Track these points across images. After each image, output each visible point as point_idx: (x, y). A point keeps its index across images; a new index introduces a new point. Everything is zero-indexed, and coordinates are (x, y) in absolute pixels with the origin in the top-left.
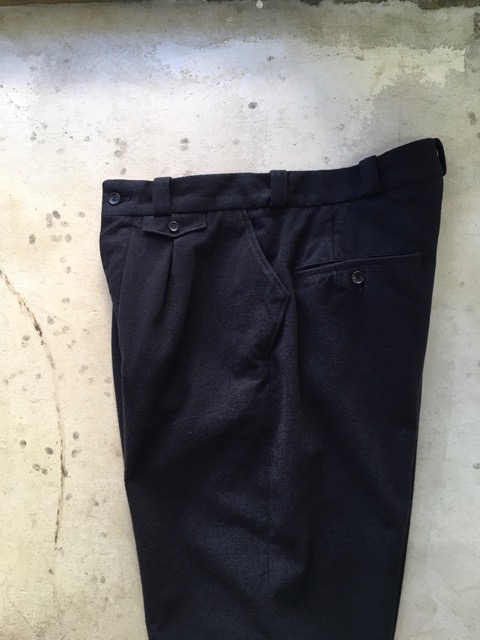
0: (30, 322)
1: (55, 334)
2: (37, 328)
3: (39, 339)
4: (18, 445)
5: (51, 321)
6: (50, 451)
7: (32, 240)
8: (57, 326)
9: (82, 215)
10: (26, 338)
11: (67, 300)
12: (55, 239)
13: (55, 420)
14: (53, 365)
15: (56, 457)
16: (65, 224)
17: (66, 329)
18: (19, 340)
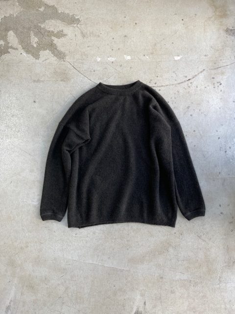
0: (191, 78)
1: (188, 84)
3: (186, 80)
4: (157, 75)
5: (191, 83)
6: (155, 83)
7: (213, 78)
8: (190, 85)
9: (221, 91)
11: (197, 87)
12: (214, 84)
13: (164, 85)
14: (179, 84)
16: (218, 86)
17: (189, 87)
18: (186, 75)
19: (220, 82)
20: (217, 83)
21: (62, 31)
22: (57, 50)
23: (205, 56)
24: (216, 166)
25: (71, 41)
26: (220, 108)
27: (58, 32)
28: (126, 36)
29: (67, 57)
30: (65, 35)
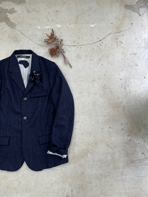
1: (100, 43)
2: (101, 40)
3: (98, 41)
4: (79, 38)
5: (102, 42)
7: (117, 39)
8: (101, 44)
9: (122, 47)
10: (99, 38)
11: (106, 45)
13: (84, 44)
14: (94, 43)
15: (77, 44)
16: (120, 44)
17: (101, 45)
18: (98, 37)
19: (121, 42)
20: (120, 42)
21: (14, 9)
22: (11, 22)
23: (111, 24)
24: (119, 98)
25: (20, 15)
26: (121, 59)
27: (11, 10)
28: (57, 11)
29: (17, 26)
30: (16, 11)
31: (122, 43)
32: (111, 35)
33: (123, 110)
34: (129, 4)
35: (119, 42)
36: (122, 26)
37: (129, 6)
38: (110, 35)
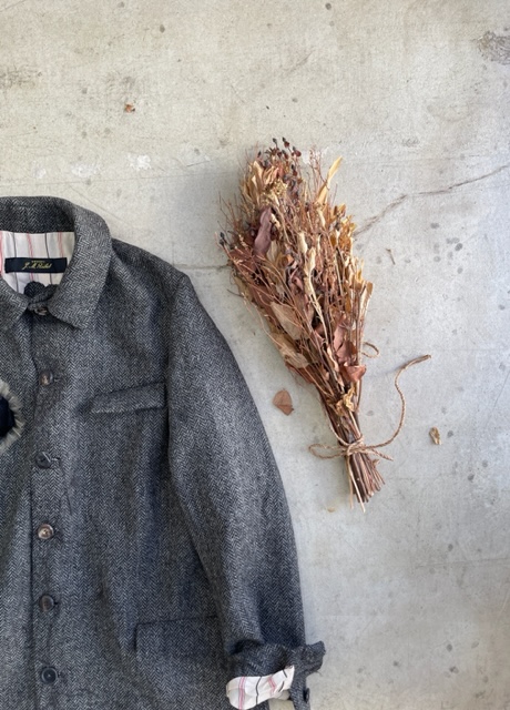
19: (456, 240)
20: (449, 241)
23: (407, 143)
24: (438, 526)
31: (459, 247)
32: (406, 204)
33: (460, 583)
34: (500, 32)
35: (442, 241)
36: (463, 157)
37: (501, 40)
38: (400, 207)
